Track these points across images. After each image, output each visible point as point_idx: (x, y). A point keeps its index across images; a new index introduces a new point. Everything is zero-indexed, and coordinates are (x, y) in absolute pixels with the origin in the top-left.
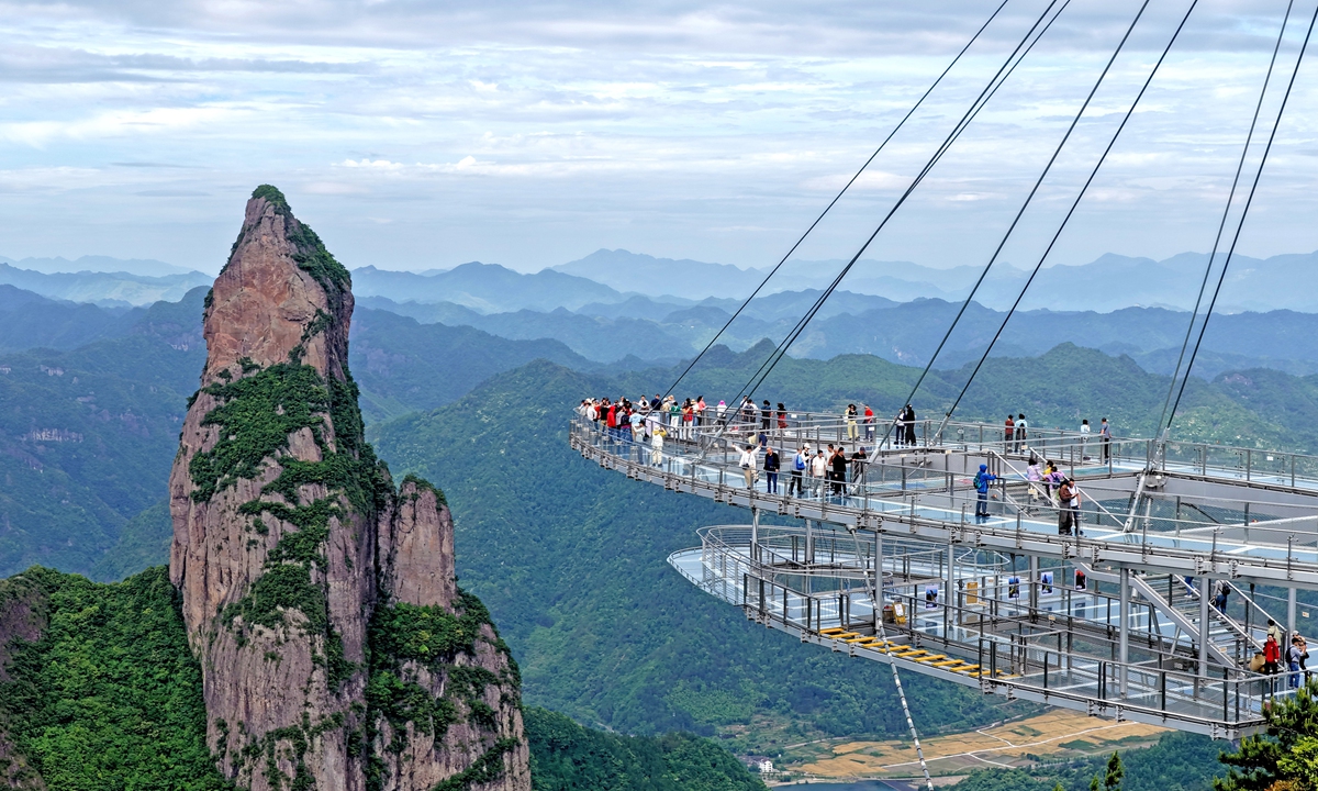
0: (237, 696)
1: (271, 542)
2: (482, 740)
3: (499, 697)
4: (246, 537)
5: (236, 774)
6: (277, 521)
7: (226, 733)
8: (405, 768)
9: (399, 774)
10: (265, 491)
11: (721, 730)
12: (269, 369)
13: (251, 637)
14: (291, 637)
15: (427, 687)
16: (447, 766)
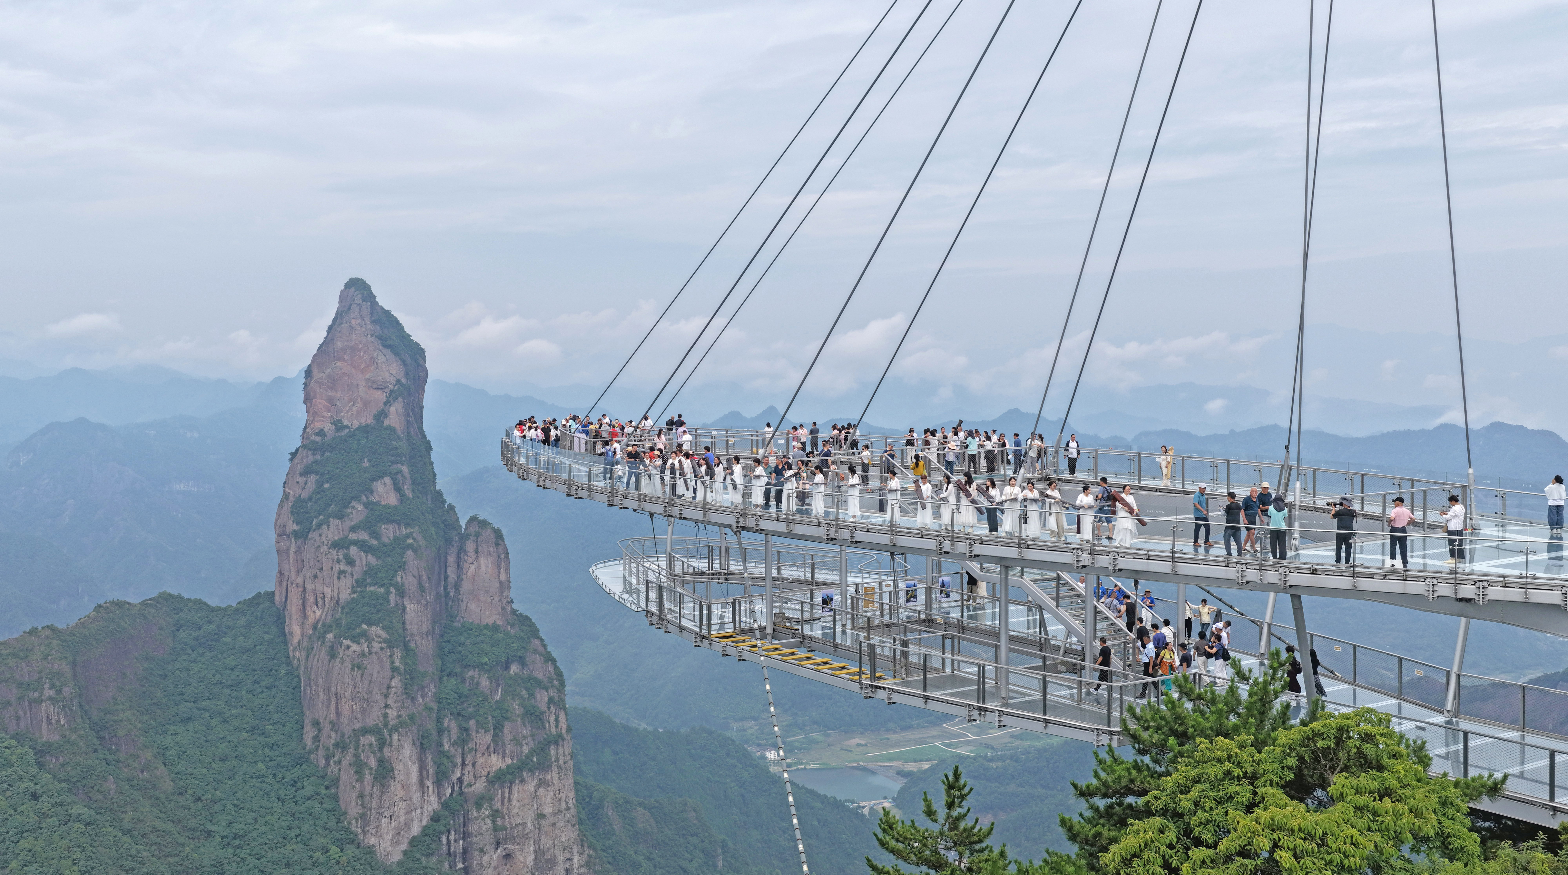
0: (329, 700)
1: (358, 571)
2: (532, 736)
3: (546, 699)
4: (337, 568)
5: (328, 765)
6: (363, 555)
7: (320, 730)
8: (469, 759)
9: (463, 764)
10: (353, 529)
11: (735, 725)
12: (357, 429)
13: (341, 651)
14: (374, 650)
15: (487, 691)
16: (504, 757)
